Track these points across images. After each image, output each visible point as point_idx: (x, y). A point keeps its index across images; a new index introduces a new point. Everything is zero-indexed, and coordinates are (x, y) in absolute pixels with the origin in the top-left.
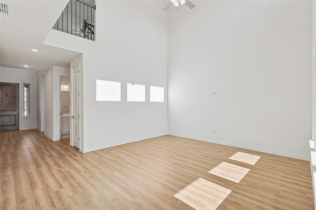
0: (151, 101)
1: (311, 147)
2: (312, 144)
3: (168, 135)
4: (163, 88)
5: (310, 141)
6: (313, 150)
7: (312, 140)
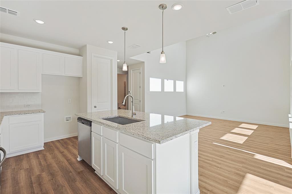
0: (177, 91)
1: (289, 116)
2: (290, 115)
3: (186, 115)
4: (183, 82)
5: (289, 115)
6: (290, 117)
7: (290, 114)
